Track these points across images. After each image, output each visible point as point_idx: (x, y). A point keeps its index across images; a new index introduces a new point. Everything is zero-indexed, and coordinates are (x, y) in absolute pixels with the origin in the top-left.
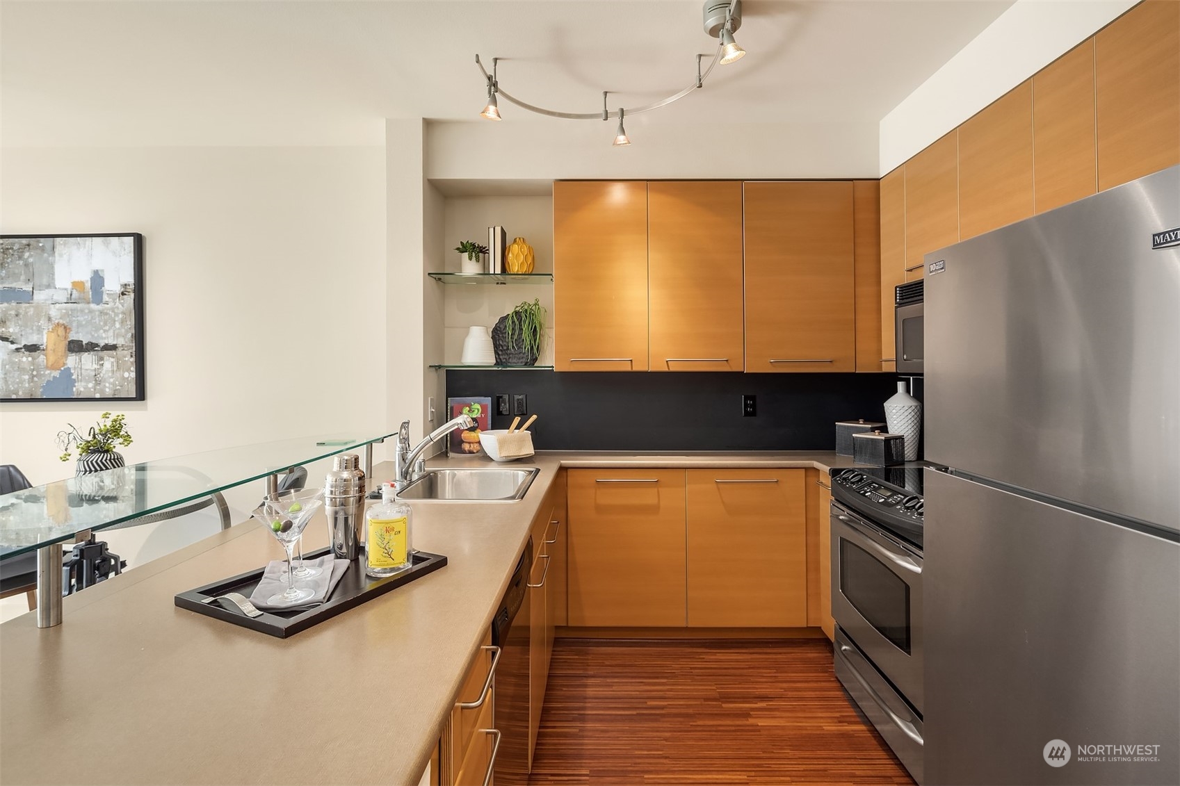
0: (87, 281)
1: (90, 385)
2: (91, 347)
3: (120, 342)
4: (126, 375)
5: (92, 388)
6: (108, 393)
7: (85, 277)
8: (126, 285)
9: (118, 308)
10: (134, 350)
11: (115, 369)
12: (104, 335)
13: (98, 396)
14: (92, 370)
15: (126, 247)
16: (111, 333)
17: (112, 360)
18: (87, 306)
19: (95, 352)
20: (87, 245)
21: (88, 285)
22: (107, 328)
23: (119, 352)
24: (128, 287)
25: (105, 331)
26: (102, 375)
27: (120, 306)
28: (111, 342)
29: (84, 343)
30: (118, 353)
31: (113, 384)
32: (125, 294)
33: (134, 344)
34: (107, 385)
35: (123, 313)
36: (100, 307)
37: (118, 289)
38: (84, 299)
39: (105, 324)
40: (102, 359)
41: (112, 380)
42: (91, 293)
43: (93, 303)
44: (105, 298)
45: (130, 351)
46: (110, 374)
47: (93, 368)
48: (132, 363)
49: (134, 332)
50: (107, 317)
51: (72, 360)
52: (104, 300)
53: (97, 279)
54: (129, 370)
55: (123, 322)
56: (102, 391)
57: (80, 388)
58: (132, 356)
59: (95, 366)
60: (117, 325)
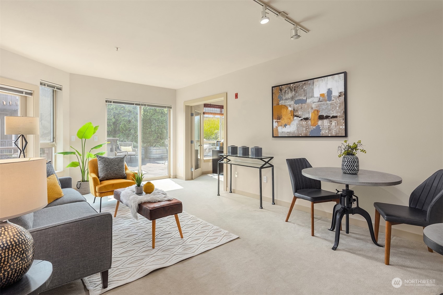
0: (326, 93)
1: (327, 131)
2: (327, 117)
3: (338, 114)
4: (341, 127)
5: (327, 132)
6: (334, 134)
7: (325, 91)
8: (341, 92)
9: (338, 102)
10: (344, 117)
11: (336, 125)
12: (332, 113)
13: (330, 135)
14: (327, 126)
15: (341, 78)
16: (335, 112)
17: (335, 122)
18: (325, 102)
19: (329, 119)
20: (325, 80)
21: (326, 94)
22: (333, 110)
23: (338, 118)
24: (342, 93)
25: (332, 111)
26: (331, 127)
27: (339, 101)
28: (335, 115)
29: (324, 116)
30: (338, 119)
31: (335, 131)
32: (341, 96)
33: (344, 115)
34: (333, 131)
35: (340, 103)
36: (330, 102)
37: (337, 94)
38: (325, 100)
39: (333, 108)
40: (331, 121)
41: (335, 129)
42: (327, 97)
43: (328, 101)
44: (333, 98)
45: (343, 118)
46: (334, 127)
47: (328, 125)
48: (343, 122)
49: (344, 110)
50: (333, 106)
51: (320, 122)
52: (332, 99)
53: (330, 92)
54: (342, 125)
55: (340, 107)
56: (331, 133)
57: (323, 132)
58: (343, 120)
59: (329, 124)
60: (337, 108)
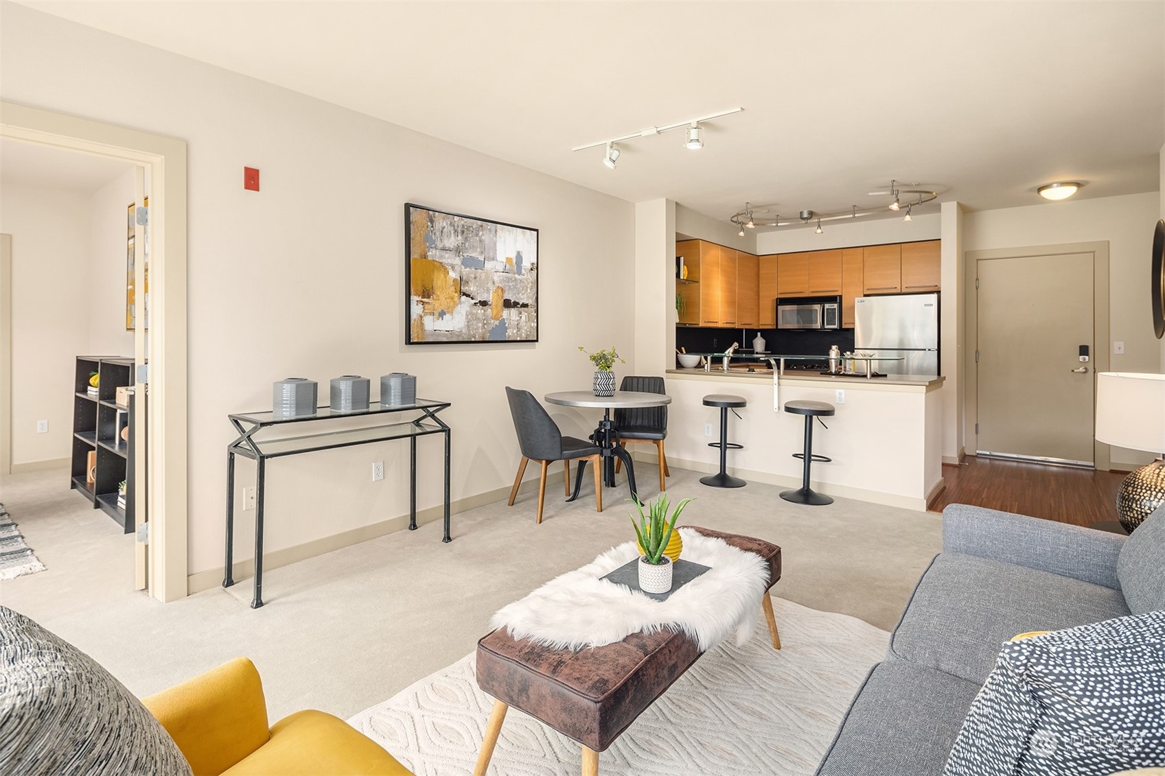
0: (514, 258)
1: (515, 331)
2: (516, 304)
3: (530, 301)
4: (532, 324)
5: (515, 333)
6: (523, 336)
7: (513, 256)
8: (532, 264)
9: (529, 279)
10: (536, 307)
11: (526, 320)
12: (522, 297)
13: (518, 339)
14: (516, 321)
15: (533, 238)
16: (525, 296)
17: (526, 314)
18: (514, 275)
19: (518, 308)
20: (513, 233)
21: (514, 261)
22: (523, 292)
23: (529, 308)
24: (534, 266)
25: (522, 294)
26: (520, 324)
27: (530, 277)
28: (526, 302)
29: (512, 301)
31: (526, 331)
32: (533, 270)
33: (536, 304)
34: (523, 331)
35: (532, 282)
36: (520, 277)
37: (529, 266)
38: (512, 270)
39: (523, 289)
40: (521, 313)
41: (525, 328)
42: (516, 267)
43: (517, 274)
44: (523, 271)
45: (534, 308)
46: (524, 324)
48: (535, 316)
49: (536, 296)
50: (523, 284)
51: (505, 313)
52: (522, 273)
53: (519, 257)
54: (533, 322)
55: (531, 288)
56: (521, 336)
57: (511, 333)
58: (535, 312)
59: (518, 318)
60: (529, 291)
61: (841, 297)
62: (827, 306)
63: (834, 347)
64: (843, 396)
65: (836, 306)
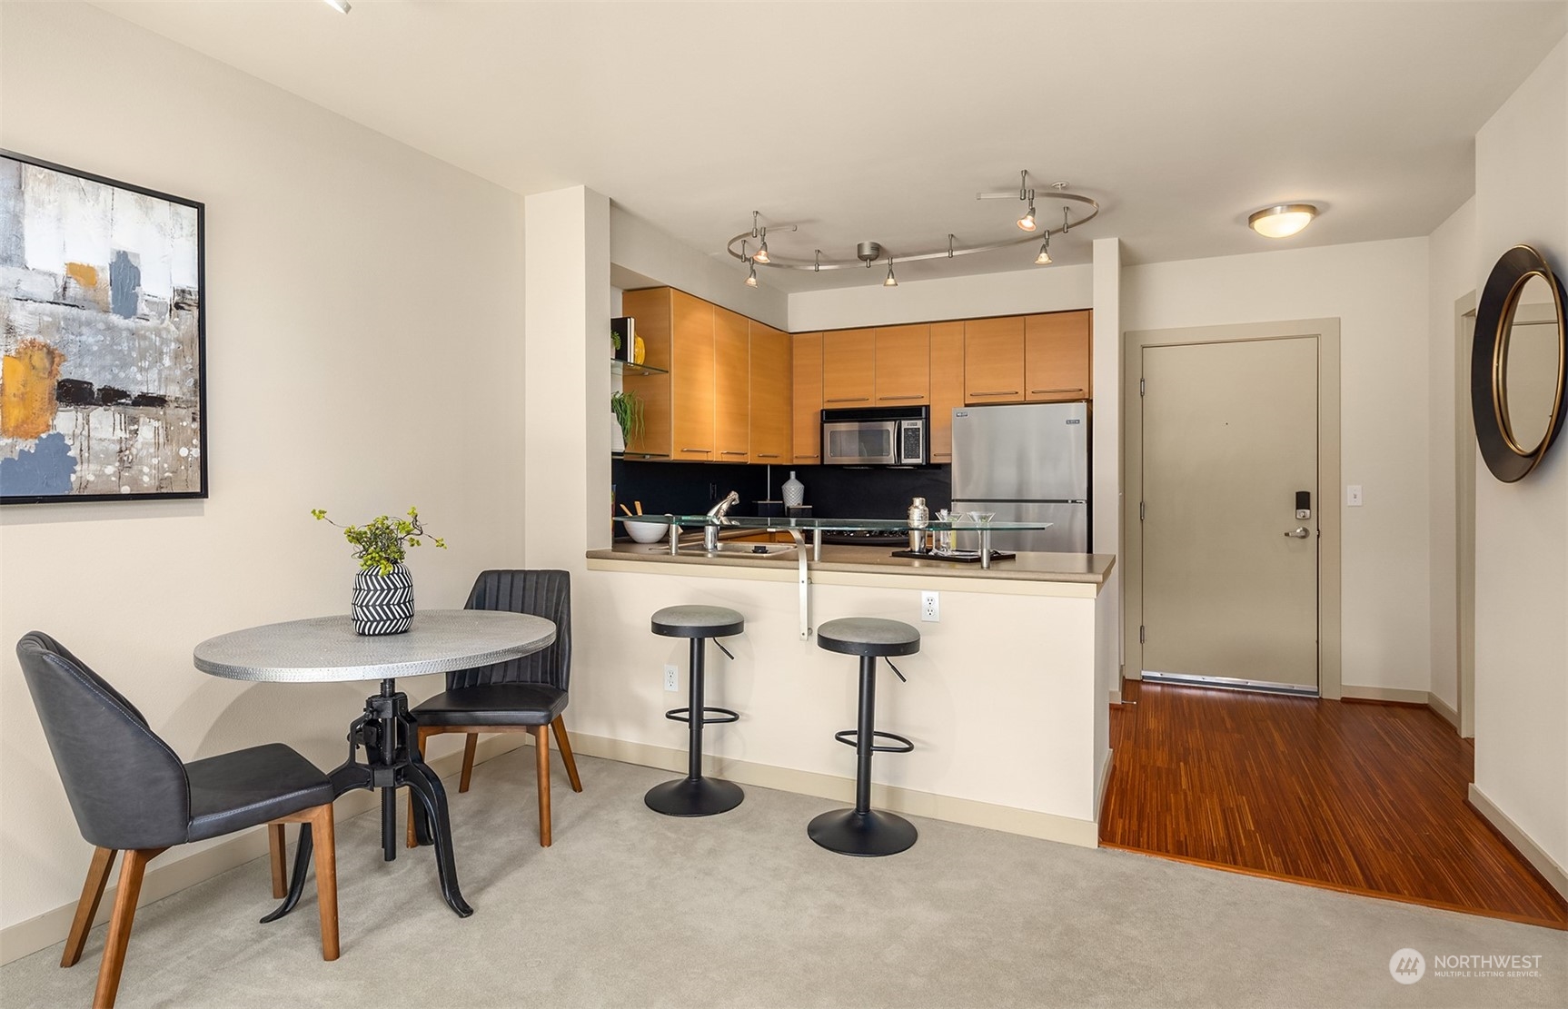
0: (103, 269)
1: (110, 470)
2: (111, 396)
3: (172, 391)
4: (184, 452)
5: (114, 475)
6: (148, 483)
7: (99, 260)
8: (183, 291)
9: (168, 331)
10: (198, 408)
11: (161, 441)
12: (139, 377)
13: (126, 490)
14: (113, 442)
15: (186, 223)
16: (153, 374)
17: (157, 424)
18: (101, 316)
19: (121, 408)
20: (101, 198)
21: (105, 276)
22: (144, 365)
23: (170, 410)
24: (189, 297)
25: (141, 369)
26: (134, 451)
27: (173, 328)
28: (153, 389)
29: (95, 388)
30: (168, 412)
31: (158, 468)
32: (182, 308)
33: (198, 399)
34: (146, 469)
35: (178, 340)
36: (130, 323)
37: (168, 296)
38: (95, 301)
39: (142, 357)
40: (134, 420)
41: (155, 461)
42: (110, 293)
43: (115, 312)
44: (142, 308)
45: (192, 410)
46: (152, 450)
47: (116, 437)
48: (195, 431)
49: (198, 377)
50: (144, 344)
51: (67, 419)
52: (140, 312)
54: (188, 444)
55: (177, 356)
56: (135, 481)
58: (194, 420)
59: (120, 434)
60: (167, 361)
61: (928, 407)
62: (905, 424)
63: (918, 501)
64: (936, 605)
65: (919, 424)
